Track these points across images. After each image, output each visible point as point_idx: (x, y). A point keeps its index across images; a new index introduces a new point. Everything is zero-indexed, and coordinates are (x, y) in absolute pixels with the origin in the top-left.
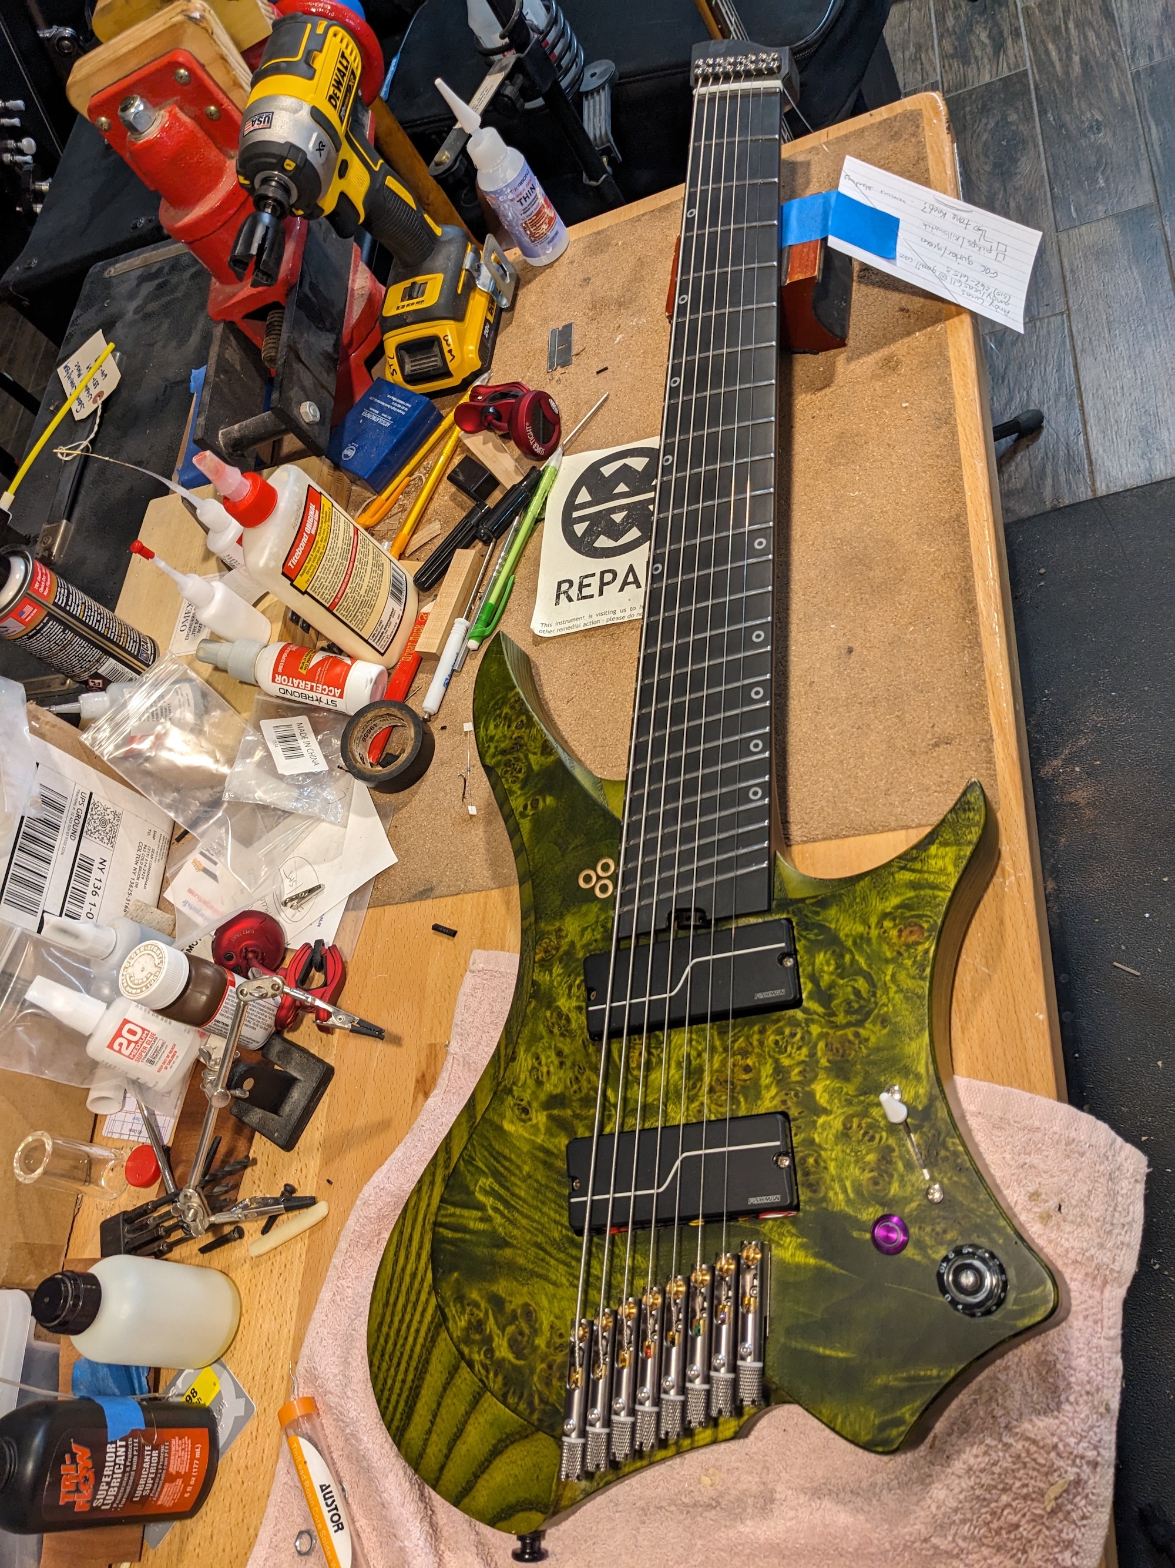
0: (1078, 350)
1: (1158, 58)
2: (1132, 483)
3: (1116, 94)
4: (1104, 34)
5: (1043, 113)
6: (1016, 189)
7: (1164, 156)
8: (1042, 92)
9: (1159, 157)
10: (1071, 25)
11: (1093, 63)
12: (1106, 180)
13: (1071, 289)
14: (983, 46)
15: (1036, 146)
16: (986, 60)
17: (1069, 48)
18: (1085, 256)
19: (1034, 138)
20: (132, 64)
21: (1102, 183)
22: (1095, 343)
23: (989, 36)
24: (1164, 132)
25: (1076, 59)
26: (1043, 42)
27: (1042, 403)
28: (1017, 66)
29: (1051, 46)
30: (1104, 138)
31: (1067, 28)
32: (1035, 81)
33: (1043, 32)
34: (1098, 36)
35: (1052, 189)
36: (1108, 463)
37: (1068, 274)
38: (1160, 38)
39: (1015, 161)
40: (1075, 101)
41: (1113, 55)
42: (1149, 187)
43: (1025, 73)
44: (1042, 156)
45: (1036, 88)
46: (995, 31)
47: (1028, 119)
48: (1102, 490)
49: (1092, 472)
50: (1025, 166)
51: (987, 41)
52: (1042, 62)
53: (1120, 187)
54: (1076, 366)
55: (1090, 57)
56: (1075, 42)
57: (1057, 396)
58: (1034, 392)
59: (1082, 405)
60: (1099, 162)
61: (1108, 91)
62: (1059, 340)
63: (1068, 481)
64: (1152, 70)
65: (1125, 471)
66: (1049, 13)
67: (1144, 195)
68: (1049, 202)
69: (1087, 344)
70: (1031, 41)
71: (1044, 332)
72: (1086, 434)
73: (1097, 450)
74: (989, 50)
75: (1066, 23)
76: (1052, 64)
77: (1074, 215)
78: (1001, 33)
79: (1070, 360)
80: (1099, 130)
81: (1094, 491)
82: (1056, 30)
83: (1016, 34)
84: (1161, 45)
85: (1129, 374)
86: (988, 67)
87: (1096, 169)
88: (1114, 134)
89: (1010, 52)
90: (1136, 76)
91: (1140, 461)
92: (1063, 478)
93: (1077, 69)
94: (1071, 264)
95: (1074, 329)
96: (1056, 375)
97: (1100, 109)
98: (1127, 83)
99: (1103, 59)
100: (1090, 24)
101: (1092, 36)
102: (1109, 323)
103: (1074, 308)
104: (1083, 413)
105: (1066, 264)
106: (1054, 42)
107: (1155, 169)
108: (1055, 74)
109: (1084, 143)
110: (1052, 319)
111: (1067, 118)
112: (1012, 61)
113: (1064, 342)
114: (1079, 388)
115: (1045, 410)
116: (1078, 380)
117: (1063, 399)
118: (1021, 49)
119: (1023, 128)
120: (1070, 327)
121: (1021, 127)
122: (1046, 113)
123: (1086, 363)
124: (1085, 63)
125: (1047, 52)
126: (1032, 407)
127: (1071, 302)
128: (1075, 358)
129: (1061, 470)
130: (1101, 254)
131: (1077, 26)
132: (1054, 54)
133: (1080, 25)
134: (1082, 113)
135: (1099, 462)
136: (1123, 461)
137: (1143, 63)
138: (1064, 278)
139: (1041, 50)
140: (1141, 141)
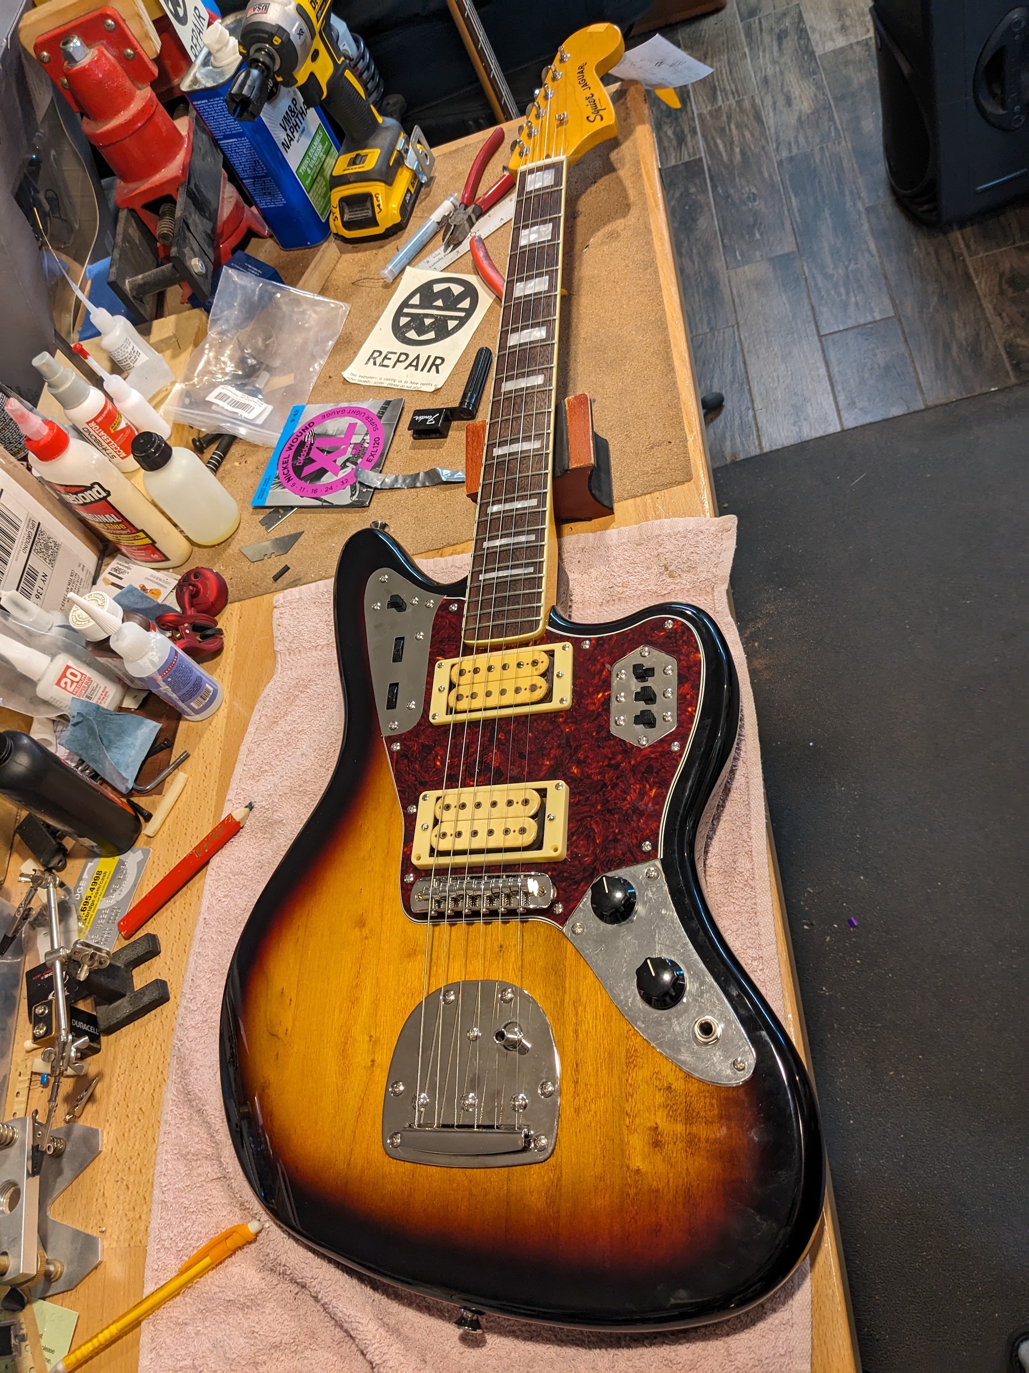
0: (745, 351)
1: (795, 151)
2: (787, 443)
3: (766, 175)
4: (757, 134)
5: (714, 187)
6: (697, 240)
7: (801, 219)
8: (713, 173)
9: (798, 220)
10: (733, 126)
11: (749, 154)
12: (761, 234)
13: (739, 309)
14: (670, 140)
15: (710, 210)
16: (672, 149)
17: (732, 143)
18: (748, 287)
19: (708, 204)
20: (71, 16)
21: (758, 236)
22: (758, 346)
23: (674, 133)
24: (801, 202)
25: (737, 150)
26: (713, 138)
27: (721, 388)
28: (695, 154)
29: (719, 141)
30: (758, 205)
31: (730, 130)
32: (708, 165)
33: (713, 131)
34: (753, 135)
35: (722, 240)
36: (770, 430)
37: (737, 300)
38: (796, 137)
39: (695, 220)
40: (737, 180)
41: (763, 148)
42: (792, 239)
43: (701, 159)
44: (715, 218)
45: (709, 169)
46: (678, 129)
47: (705, 191)
48: (766, 449)
49: (759, 436)
50: (702, 223)
51: (672, 136)
52: (713, 152)
53: (771, 239)
54: (744, 363)
55: (747, 149)
56: (736, 139)
57: (732, 383)
58: (716, 380)
59: (750, 390)
60: (755, 221)
61: (761, 173)
62: (732, 345)
63: (742, 443)
64: (791, 159)
65: (782, 435)
66: (717, 118)
67: (788, 245)
68: (721, 249)
69: (752, 347)
70: (704, 137)
71: (721, 338)
72: (753, 409)
73: (762, 419)
74: (674, 143)
75: (729, 126)
76: (720, 153)
77: (739, 258)
78: (683, 132)
79: (739, 358)
80: (755, 200)
81: (761, 448)
82: (722, 130)
83: (694, 132)
84: (797, 142)
85: (783, 367)
86: (673, 154)
87: (754, 226)
88: (766, 203)
89: (690, 144)
90: (780, 163)
91: (793, 427)
92: (738, 441)
93: (738, 157)
94: (738, 292)
95: (742, 337)
96: (730, 369)
97: (755, 186)
98: (774, 168)
99: (757, 151)
100: (747, 126)
101: (748, 134)
102: (766, 332)
103: (741, 322)
104: (751, 395)
105: (735, 292)
106: (721, 138)
107: (795, 226)
108: (722, 160)
109: (744, 208)
110: (727, 330)
111: (732, 191)
112: (691, 150)
113: (735, 346)
114: (748, 378)
115: (724, 393)
116: (747, 372)
117: (736, 385)
118: (698, 142)
119: (700, 197)
120: (739, 335)
121: (699, 197)
122: (716, 187)
123: (751, 360)
124: (743, 153)
125: (716, 145)
126: (714, 390)
127: (739, 319)
128: (744, 356)
129: (737, 436)
130: (759, 285)
131: (737, 128)
132: (721, 146)
133: (738, 126)
134: (742, 187)
135: (764, 428)
136: (780, 427)
137: (785, 154)
138: (733, 301)
139: (712, 143)
140: (785, 208)
